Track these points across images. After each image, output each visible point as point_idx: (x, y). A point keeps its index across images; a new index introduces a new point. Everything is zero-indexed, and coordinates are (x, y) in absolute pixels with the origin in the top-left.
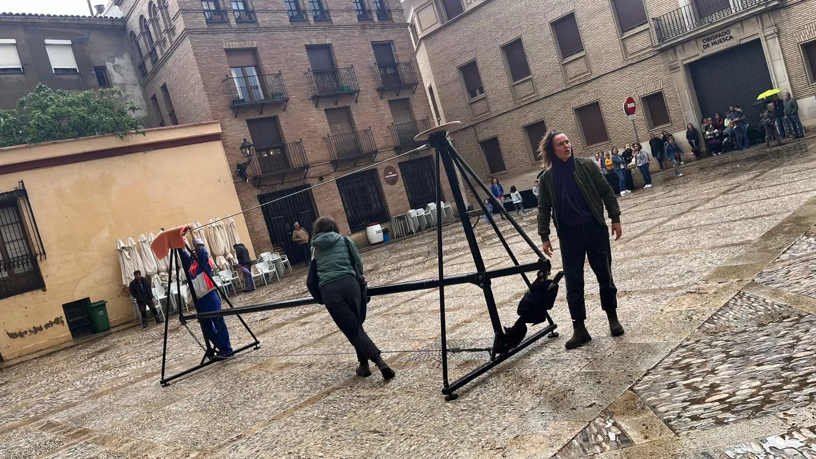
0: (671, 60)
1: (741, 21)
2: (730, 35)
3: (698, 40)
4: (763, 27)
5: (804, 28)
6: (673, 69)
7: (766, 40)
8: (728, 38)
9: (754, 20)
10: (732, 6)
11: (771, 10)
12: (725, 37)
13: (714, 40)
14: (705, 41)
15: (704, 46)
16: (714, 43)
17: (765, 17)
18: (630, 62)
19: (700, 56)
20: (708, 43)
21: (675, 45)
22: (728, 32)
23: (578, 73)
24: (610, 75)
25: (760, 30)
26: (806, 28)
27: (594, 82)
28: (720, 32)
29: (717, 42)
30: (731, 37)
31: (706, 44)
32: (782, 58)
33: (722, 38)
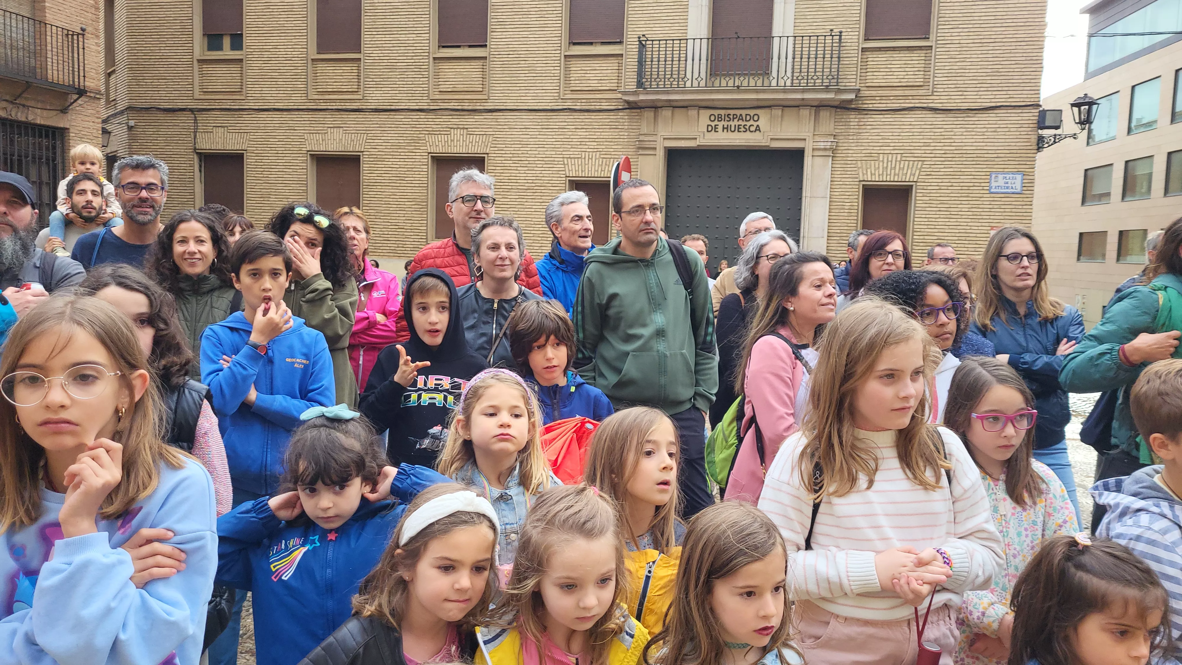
0: (645, 130)
1: (785, 106)
2: (757, 123)
3: (702, 112)
4: (814, 130)
5: (878, 157)
6: (643, 148)
7: (813, 156)
8: (753, 129)
9: (805, 112)
10: (774, 74)
11: (836, 107)
12: (748, 124)
13: (731, 123)
14: (713, 118)
15: (708, 125)
16: (727, 128)
17: (824, 114)
18: (568, 104)
19: (698, 143)
20: (716, 123)
21: (660, 104)
22: (756, 118)
23: (460, 88)
24: (524, 116)
25: (811, 135)
26: (881, 159)
27: (488, 116)
28: (744, 112)
29: (733, 129)
30: (758, 129)
31: (713, 124)
32: (828, 196)
33: (743, 123)
